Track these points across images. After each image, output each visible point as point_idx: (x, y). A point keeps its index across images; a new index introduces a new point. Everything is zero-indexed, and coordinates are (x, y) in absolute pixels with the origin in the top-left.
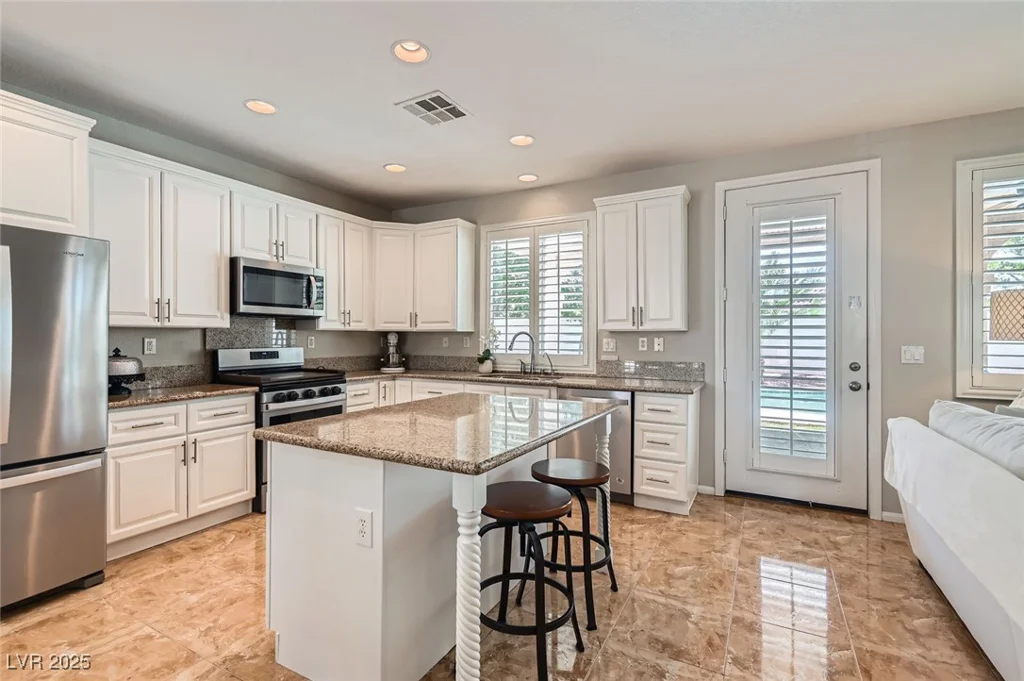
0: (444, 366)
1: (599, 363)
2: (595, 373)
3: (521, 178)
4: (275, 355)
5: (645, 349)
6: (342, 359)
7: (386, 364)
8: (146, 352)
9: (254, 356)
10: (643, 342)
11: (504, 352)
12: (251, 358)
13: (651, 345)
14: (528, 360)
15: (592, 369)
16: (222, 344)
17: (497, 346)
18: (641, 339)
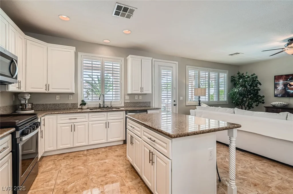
0: (58, 108)
1: (125, 103)
2: (124, 106)
3: (104, 41)
5: (137, 98)
10: (136, 97)
11: (91, 100)
13: (139, 97)
14: (102, 103)
15: (123, 105)
17: (88, 99)
18: (136, 96)
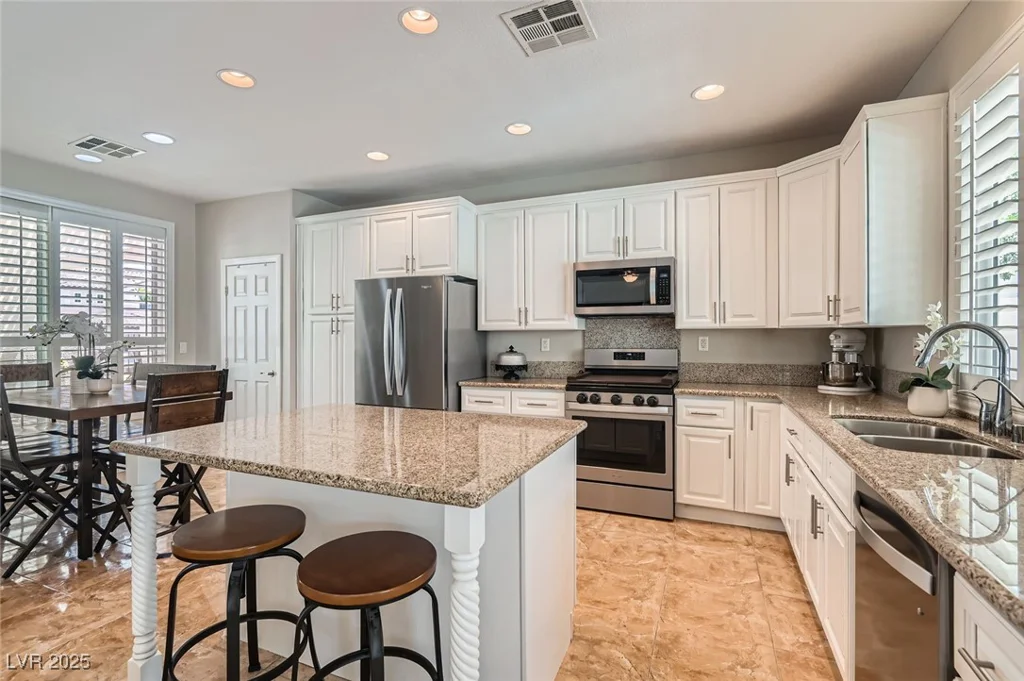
4: (641, 356)
6: (754, 367)
7: (825, 380)
8: (543, 349)
9: (618, 356)
12: (615, 359)
16: (598, 344)
